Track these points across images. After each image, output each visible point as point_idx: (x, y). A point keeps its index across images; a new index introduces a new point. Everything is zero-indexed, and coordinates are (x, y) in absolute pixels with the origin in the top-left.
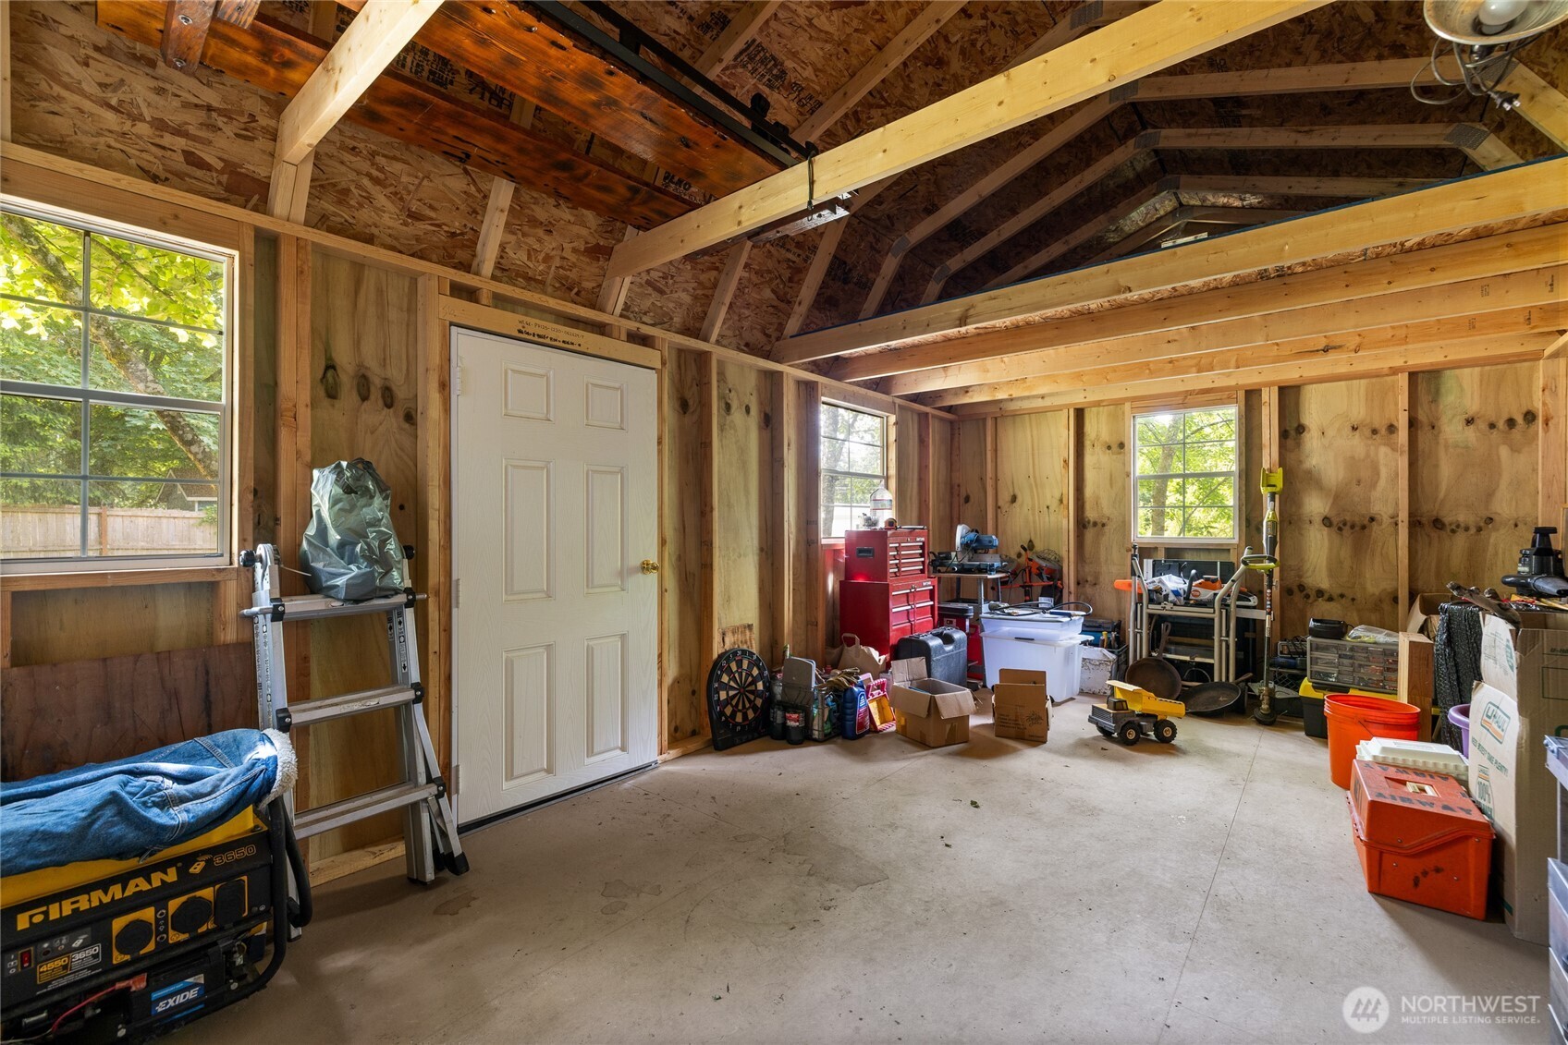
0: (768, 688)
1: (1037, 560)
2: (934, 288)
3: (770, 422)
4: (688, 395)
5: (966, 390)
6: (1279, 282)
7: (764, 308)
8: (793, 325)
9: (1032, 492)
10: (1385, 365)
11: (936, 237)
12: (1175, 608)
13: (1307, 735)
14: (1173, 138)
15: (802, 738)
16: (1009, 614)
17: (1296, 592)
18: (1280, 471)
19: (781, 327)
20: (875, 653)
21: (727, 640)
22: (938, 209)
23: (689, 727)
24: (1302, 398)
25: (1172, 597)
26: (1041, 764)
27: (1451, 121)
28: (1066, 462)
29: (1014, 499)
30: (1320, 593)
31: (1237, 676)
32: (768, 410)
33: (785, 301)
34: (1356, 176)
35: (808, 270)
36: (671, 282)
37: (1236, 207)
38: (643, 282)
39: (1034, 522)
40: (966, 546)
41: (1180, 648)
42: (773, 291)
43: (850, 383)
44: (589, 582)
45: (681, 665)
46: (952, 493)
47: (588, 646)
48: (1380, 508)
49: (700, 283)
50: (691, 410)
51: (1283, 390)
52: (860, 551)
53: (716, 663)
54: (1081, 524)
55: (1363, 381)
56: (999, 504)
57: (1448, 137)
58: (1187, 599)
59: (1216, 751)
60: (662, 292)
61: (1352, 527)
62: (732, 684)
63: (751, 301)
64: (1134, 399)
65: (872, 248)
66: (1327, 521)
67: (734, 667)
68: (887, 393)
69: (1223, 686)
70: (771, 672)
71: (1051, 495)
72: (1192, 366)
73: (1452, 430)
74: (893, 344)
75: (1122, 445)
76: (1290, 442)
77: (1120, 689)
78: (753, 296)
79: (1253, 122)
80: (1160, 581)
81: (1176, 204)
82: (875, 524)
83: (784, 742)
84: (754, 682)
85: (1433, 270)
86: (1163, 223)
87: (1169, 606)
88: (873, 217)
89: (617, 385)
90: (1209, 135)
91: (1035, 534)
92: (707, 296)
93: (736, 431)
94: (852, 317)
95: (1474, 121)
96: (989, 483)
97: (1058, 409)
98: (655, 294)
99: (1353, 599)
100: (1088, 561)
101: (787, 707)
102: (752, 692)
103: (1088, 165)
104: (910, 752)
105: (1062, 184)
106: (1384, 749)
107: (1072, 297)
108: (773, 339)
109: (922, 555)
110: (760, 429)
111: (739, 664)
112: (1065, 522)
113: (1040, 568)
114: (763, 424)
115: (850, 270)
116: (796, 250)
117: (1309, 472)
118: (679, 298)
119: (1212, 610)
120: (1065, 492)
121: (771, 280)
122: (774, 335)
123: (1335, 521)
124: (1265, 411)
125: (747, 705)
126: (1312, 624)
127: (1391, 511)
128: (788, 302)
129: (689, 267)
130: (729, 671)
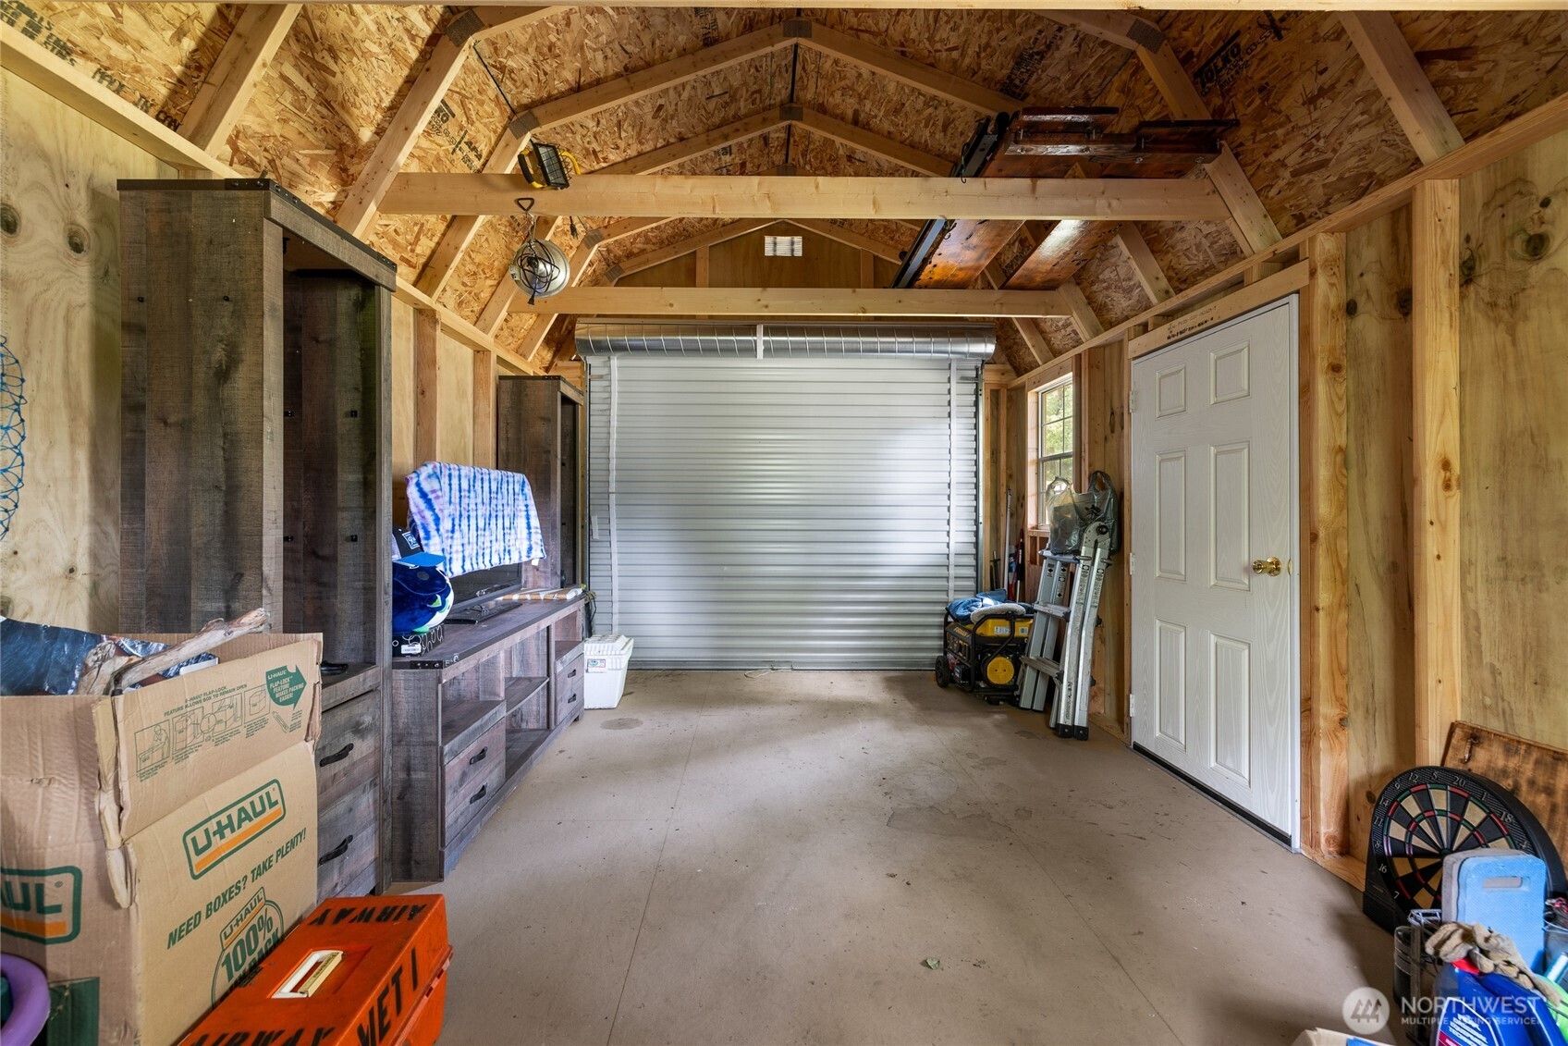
98: (1316, 175)
130: (1425, 803)
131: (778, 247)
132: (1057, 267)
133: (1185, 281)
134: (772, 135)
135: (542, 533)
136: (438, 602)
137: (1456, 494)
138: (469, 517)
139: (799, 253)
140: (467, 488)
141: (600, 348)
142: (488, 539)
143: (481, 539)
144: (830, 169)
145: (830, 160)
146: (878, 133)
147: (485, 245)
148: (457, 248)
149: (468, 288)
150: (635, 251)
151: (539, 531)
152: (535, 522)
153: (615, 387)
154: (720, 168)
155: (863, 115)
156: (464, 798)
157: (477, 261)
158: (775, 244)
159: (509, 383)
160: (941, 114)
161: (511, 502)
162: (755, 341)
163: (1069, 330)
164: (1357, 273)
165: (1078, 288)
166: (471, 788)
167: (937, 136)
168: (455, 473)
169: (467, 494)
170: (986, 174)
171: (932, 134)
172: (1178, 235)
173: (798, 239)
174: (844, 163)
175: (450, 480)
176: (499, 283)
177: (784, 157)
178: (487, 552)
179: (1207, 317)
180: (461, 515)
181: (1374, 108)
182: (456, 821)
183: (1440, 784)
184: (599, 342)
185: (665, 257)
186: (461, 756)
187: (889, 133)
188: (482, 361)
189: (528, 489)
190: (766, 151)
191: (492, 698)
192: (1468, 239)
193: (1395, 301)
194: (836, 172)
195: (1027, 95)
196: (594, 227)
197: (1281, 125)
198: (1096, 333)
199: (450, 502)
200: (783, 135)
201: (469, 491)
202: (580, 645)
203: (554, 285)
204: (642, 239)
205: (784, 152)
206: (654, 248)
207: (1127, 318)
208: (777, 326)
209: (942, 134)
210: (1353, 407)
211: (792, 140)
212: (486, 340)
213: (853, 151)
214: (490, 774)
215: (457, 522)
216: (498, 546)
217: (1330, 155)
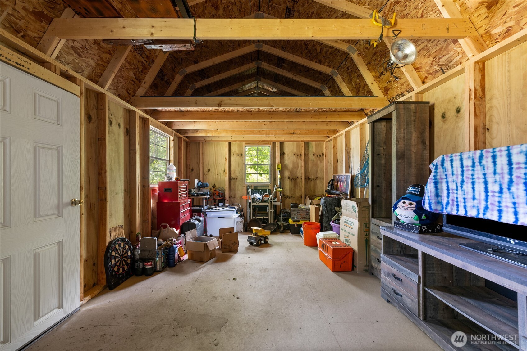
0: (133, 253)
1: (218, 191)
2: (190, 92)
3: (129, 133)
4: (92, 113)
5: (196, 131)
6: (297, 113)
7: (129, 80)
8: (141, 91)
9: (215, 168)
10: (300, 139)
11: (194, 73)
12: (259, 203)
13: (291, 234)
14: (265, 65)
15: (153, 272)
16: (215, 210)
17: (284, 197)
18: (280, 164)
19: (135, 91)
20: (175, 230)
21: (112, 235)
22: (198, 63)
23: (92, 283)
24: (284, 145)
25: (258, 200)
26: (242, 259)
27: (321, 83)
28: (226, 159)
29: (209, 170)
30: (288, 196)
31: (274, 221)
32: (128, 128)
33: (138, 81)
34: (299, 91)
35: (149, 69)
36: (86, 52)
37: (270, 91)
38: (69, 46)
39: (216, 178)
40: (199, 187)
41: (260, 215)
42: (134, 74)
43: (159, 121)
44: (37, 213)
45: (88, 252)
46: (187, 168)
47: (36, 252)
48: (299, 175)
49: (101, 58)
50: (93, 121)
51: (281, 143)
52: (166, 190)
53: (108, 248)
54: (230, 179)
55: (296, 143)
56: (204, 172)
57: (320, 87)
58: (262, 200)
59: (279, 243)
60: (79, 55)
61: (294, 179)
62: (117, 255)
63: (124, 76)
64: (245, 141)
65: (173, 69)
66: (289, 178)
67: (117, 247)
68: (171, 128)
69: (271, 224)
70: (133, 246)
71: (221, 170)
72: (264, 133)
73: (311, 157)
74: (183, 109)
75: (242, 155)
76: (281, 157)
77: (254, 229)
78: (125, 73)
79: (284, 69)
80: (255, 196)
81: (256, 86)
82: (171, 179)
83: (144, 275)
84: (127, 252)
85: (326, 117)
86: (253, 90)
87: (258, 203)
88: (176, 57)
89: (56, 99)
90: (274, 68)
91: (216, 182)
92: (104, 66)
93: (114, 135)
94: (162, 95)
95: (324, 85)
96: (201, 164)
97: (224, 141)
98: (75, 55)
99: (294, 198)
100: (232, 190)
101: (144, 260)
102: (126, 257)
103: (242, 65)
104: (200, 266)
105: (235, 68)
106: (324, 235)
107: (256, 105)
108: (131, 96)
109: (186, 190)
110: (125, 135)
111: (120, 245)
112: (226, 178)
113: (219, 193)
114: (126, 133)
115: (164, 75)
116: (146, 59)
117: (285, 165)
118: (89, 62)
119: (268, 203)
120: (226, 169)
121: (134, 68)
122: (132, 94)
123: (290, 178)
124: (277, 148)
125: (124, 264)
126: (291, 205)
127: (301, 175)
128: (140, 81)
129: (97, 48)
168: (456, 158)
186: (388, 266)
199: (453, 174)
217: (83, 56)
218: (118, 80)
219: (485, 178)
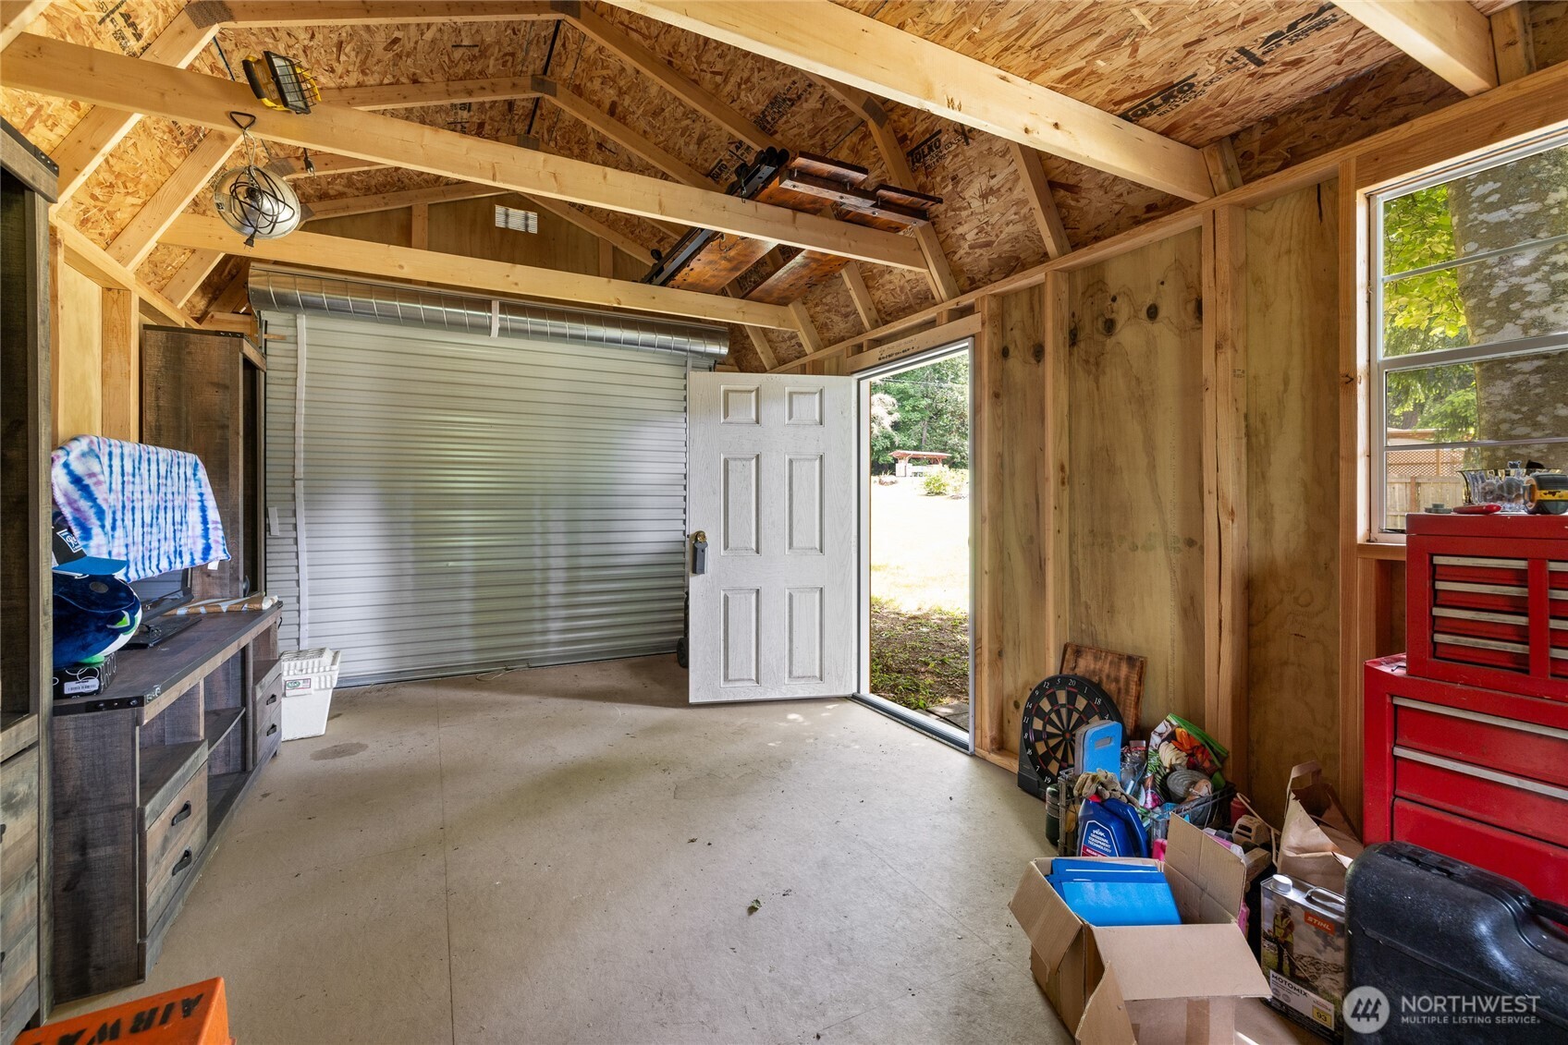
21: (1082, 663)
67: (1061, 696)
93: (1125, 355)
98: (984, 251)
111: (1072, 699)
114: (1192, 322)
130: (1053, 700)
131: (510, 219)
132: (793, 288)
133: (890, 314)
134: (518, 103)
135: (224, 529)
136: (126, 620)
137: (1067, 486)
138: (133, 508)
139: (533, 229)
140: (131, 471)
141: (285, 303)
142: (155, 538)
143: (147, 538)
144: (576, 151)
145: (578, 142)
146: (634, 130)
147: (132, 151)
148: (95, 150)
149: (98, 203)
150: (332, 192)
151: (220, 526)
152: (214, 515)
153: (303, 351)
154: (455, 123)
155: (620, 109)
156: (166, 870)
157: (117, 169)
158: (507, 215)
159: (161, 335)
160: (698, 128)
161: (182, 490)
162: (490, 318)
163: (793, 342)
164: (1009, 329)
165: (804, 307)
166: (174, 855)
167: (691, 147)
168: (116, 451)
169: (131, 479)
170: (758, 198)
171: (687, 144)
172: (887, 277)
173: (533, 216)
174: (592, 149)
175: (110, 459)
176: (145, 204)
177: (527, 128)
178: (155, 553)
179: (909, 346)
180: (124, 507)
181: (1023, 212)
182: (158, 902)
183: (1061, 687)
184: (284, 295)
185: (372, 207)
186: (163, 817)
187: (645, 132)
188: (115, 302)
189: (202, 474)
190: (509, 117)
191: (187, 740)
192: (1073, 315)
193: (1032, 350)
194: (583, 156)
195: (776, 132)
196: (282, 154)
197: (965, 209)
198: (817, 349)
199: (110, 490)
200: (530, 106)
201: (134, 476)
202: (277, 665)
203: (280, 228)
204: (344, 181)
205: (528, 122)
206: (356, 193)
207: (843, 339)
208: (515, 304)
209: (696, 146)
210: (1006, 425)
211: (538, 112)
212: (126, 274)
213: (604, 139)
214: (192, 835)
215: (119, 516)
216: (168, 547)
217: (993, 238)
218: (1101, 187)
219: (202, 501)
